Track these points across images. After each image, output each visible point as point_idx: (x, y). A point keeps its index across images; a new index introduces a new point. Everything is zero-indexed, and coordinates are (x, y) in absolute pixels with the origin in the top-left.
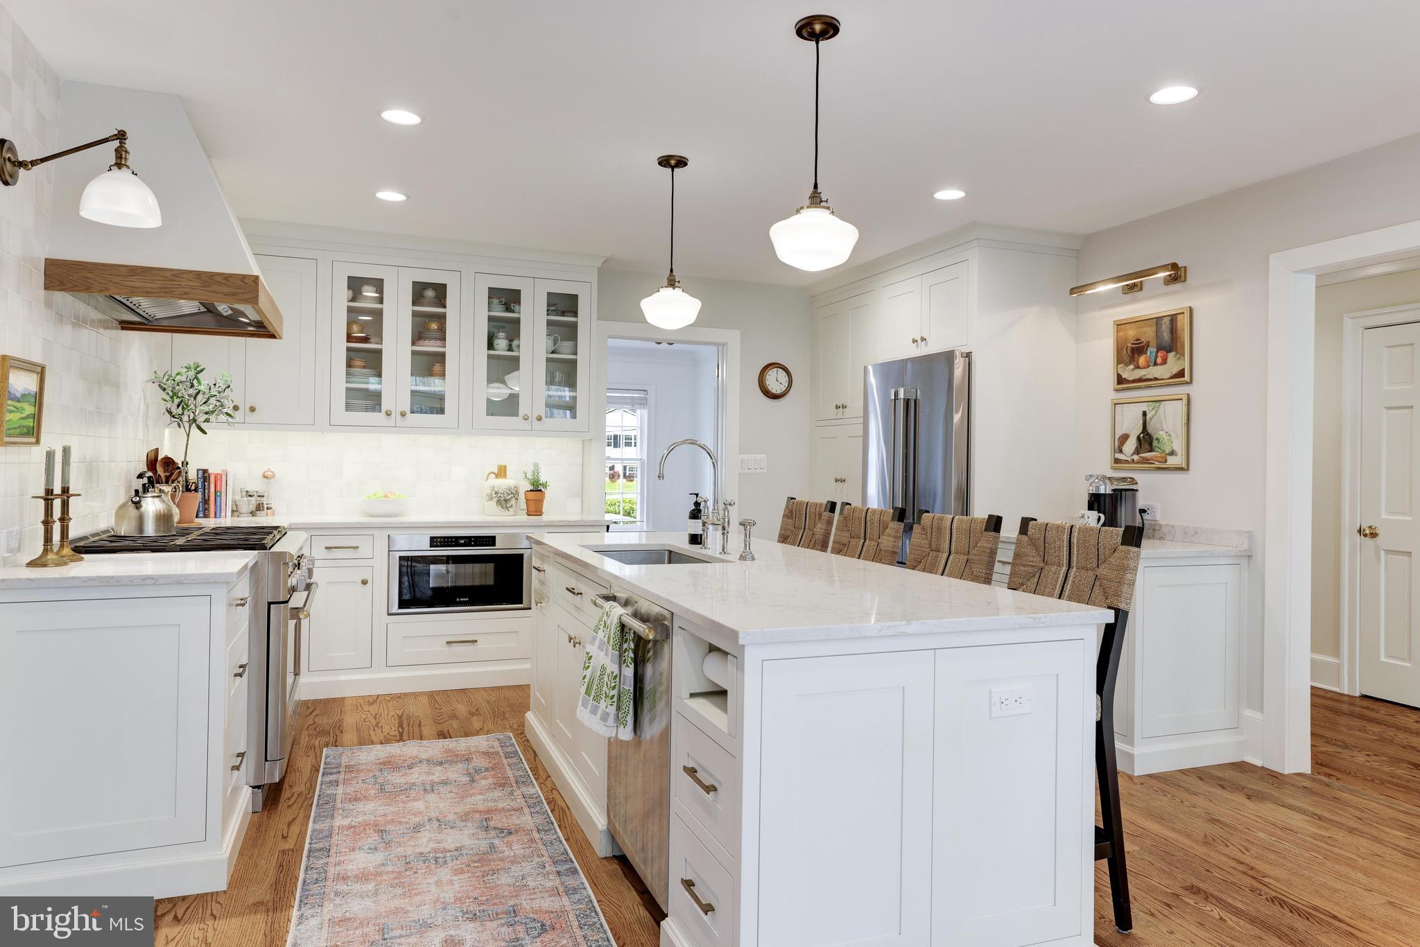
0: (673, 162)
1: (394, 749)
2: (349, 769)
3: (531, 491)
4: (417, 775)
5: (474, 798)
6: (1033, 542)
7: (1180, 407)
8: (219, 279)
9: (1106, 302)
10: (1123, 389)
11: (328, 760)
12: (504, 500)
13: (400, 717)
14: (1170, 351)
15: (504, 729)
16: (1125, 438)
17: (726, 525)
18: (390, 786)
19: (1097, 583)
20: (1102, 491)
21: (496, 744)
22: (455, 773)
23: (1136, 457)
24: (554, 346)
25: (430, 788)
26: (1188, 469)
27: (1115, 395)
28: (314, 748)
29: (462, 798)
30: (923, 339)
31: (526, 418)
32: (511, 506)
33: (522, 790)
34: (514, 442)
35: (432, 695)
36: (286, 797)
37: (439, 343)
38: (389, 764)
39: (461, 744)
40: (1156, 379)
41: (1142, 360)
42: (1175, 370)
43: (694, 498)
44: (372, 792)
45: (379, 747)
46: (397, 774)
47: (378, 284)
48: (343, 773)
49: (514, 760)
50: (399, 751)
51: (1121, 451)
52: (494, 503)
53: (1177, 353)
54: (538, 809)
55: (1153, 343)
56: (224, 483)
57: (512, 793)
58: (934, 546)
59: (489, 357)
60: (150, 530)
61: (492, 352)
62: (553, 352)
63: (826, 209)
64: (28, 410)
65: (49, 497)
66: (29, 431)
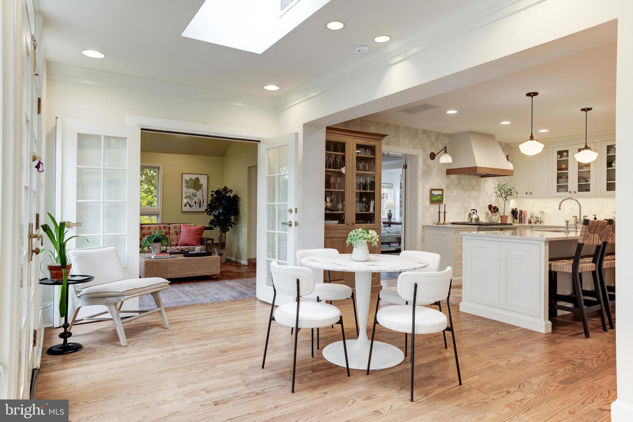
0: (586, 110)
8: (470, 168)
56: (526, 214)
59: (608, 170)
60: (474, 222)
63: (532, 140)
64: (439, 197)
65: (439, 213)
66: (440, 201)
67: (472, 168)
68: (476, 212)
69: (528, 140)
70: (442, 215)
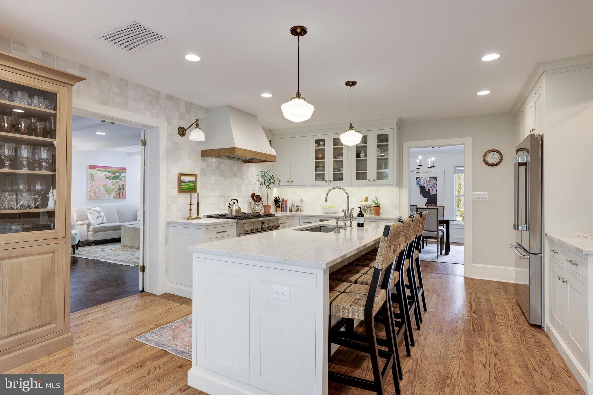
0: (351, 84)
3: (375, 206)
8: (228, 149)
30: (533, 130)
31: (370, 181)
37: (341, 157)
47: (323, 140)
56: (287, 202)
60: (234, 213)
61: (358, 158)
62: (379, 156)
63: (299, 99)
64: (191, 185)
65: (191, 204)
66: (192, 189)
67: (230, 149)
68: (237, 202)
69: (293, 98)
70: (194, 207)
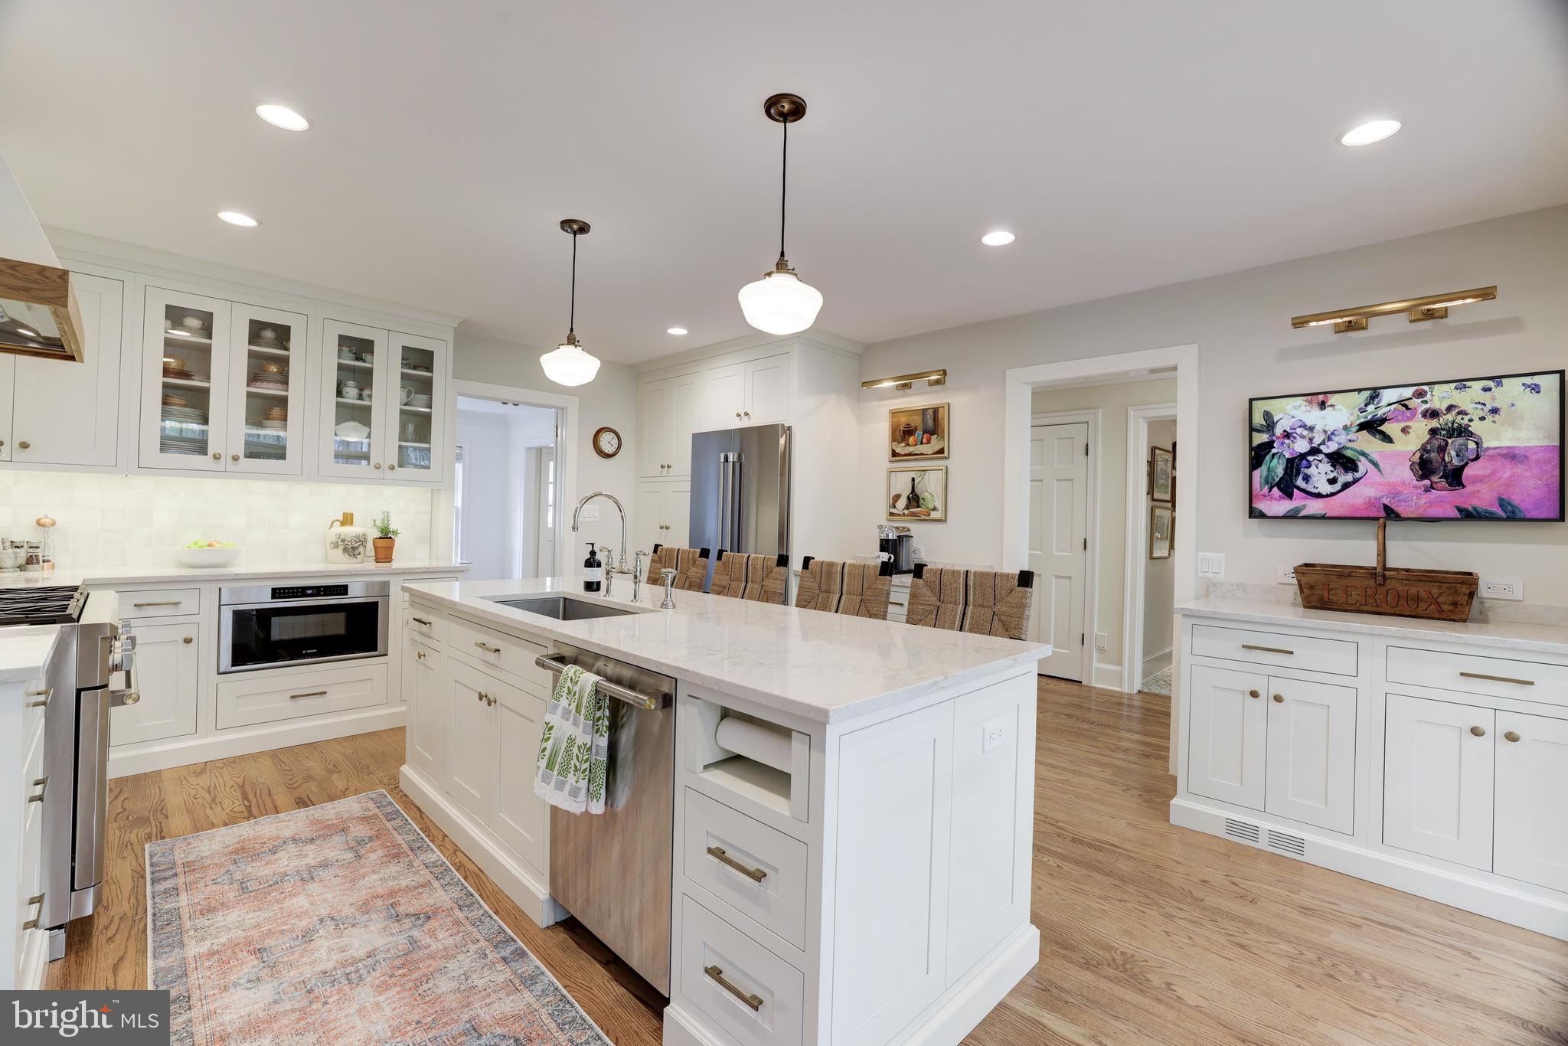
0: (575, 227)
1: (244, 830)
2: (190, 867)
3: (380, 538)
4: (286, 861)
5: (367, 879)
6: (929, 585)
7: (940, 475)
9: (885, 395)
10: (897, 461)
11: (155, 860)
12: (352, 548)
13: (242, 787)
14: (933, 434)
15: (372, 787)
16: (897, 497)
17: (638, 574)
18: (253, 883)
19: (995, 618)
20: (890, 537)
21: (371, 805)
22: (333, 849)
23: (906, 512)
24: (408, 398)
25: (308, 876)
26: (946, 521)
27: (889, 465)
28: (131, 844)
29: (354, 881)
30: (746, 414)
31: (378, 467)
32: (359, 554)
33: (421, 858)
34: (360, 490)
35: (275, 755)
36: (101, 926)
37: (279, 386)
38: (243, 852)
39: (329, 811)
40: (922, 454)
41: (911, 440)
42: (937, 448)
43: (590, 548)
44: (231, 895)
45: (223, 830)
46: (259, 864)
47: (206, 317)
48: (182, 876)
49: (398, 822)
50: (252, 833)
51: (894, 507)
52: (340, 550)
53: (938, 436)
54: (448, 879)
55: (920, 427)
57: (410, 864)
58: (824, 588)
59: (338, 405)
61: (340, 400)
62: (405, 404)
